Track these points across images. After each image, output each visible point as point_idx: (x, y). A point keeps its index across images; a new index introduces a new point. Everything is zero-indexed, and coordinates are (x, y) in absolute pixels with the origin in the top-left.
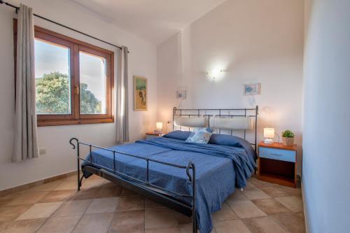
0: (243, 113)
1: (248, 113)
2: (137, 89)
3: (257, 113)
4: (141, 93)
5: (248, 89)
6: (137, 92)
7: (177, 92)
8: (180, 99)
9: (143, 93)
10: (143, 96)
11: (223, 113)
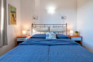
0: (62, 26)
1: (64, 26)
2: (11, 12)
3: (67, 26)
4: (13, 15)
5: (63, 18)
6: (11, 14)
7: (33, 17)
8: (35, 20)
9: (14, 15)
10: (14, 17)
11: (55, 26)
